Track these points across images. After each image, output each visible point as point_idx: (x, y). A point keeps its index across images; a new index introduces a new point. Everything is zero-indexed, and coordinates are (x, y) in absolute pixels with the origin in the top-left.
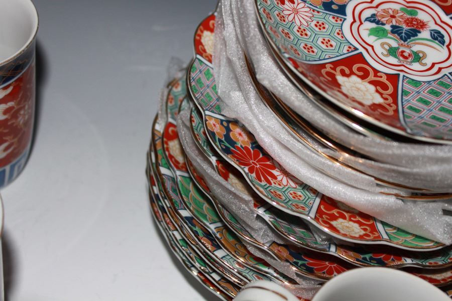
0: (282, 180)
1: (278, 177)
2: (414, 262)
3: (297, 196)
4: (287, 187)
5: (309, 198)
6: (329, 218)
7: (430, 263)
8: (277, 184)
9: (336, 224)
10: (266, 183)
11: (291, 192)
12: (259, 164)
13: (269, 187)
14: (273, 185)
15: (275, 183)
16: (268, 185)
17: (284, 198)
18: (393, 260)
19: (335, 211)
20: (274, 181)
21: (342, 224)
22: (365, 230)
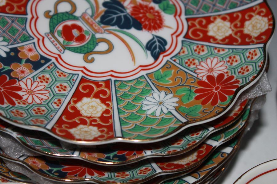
0: (27, 99)
1: (23, 97)
2: (154, 153)
3: (40, 112)
4: (31, 105)
5: (52, 111)
6: (68, 126)
7: (169, 152)
8: (21, 103)
9: (75, 131)
10: (9, 104)
11: (35, 108)
12: (3, 88)
13: (11, 108)
14: (17, 104)
15: (19, 103)
16: (11, 106)
17: (25, 115)
18: (135, 155)
19: (77, 119)
20: (19, 101)
21: (82, 130)
22: (102, 131)
